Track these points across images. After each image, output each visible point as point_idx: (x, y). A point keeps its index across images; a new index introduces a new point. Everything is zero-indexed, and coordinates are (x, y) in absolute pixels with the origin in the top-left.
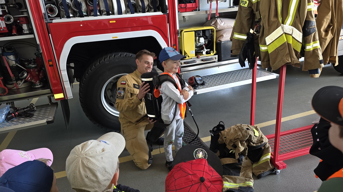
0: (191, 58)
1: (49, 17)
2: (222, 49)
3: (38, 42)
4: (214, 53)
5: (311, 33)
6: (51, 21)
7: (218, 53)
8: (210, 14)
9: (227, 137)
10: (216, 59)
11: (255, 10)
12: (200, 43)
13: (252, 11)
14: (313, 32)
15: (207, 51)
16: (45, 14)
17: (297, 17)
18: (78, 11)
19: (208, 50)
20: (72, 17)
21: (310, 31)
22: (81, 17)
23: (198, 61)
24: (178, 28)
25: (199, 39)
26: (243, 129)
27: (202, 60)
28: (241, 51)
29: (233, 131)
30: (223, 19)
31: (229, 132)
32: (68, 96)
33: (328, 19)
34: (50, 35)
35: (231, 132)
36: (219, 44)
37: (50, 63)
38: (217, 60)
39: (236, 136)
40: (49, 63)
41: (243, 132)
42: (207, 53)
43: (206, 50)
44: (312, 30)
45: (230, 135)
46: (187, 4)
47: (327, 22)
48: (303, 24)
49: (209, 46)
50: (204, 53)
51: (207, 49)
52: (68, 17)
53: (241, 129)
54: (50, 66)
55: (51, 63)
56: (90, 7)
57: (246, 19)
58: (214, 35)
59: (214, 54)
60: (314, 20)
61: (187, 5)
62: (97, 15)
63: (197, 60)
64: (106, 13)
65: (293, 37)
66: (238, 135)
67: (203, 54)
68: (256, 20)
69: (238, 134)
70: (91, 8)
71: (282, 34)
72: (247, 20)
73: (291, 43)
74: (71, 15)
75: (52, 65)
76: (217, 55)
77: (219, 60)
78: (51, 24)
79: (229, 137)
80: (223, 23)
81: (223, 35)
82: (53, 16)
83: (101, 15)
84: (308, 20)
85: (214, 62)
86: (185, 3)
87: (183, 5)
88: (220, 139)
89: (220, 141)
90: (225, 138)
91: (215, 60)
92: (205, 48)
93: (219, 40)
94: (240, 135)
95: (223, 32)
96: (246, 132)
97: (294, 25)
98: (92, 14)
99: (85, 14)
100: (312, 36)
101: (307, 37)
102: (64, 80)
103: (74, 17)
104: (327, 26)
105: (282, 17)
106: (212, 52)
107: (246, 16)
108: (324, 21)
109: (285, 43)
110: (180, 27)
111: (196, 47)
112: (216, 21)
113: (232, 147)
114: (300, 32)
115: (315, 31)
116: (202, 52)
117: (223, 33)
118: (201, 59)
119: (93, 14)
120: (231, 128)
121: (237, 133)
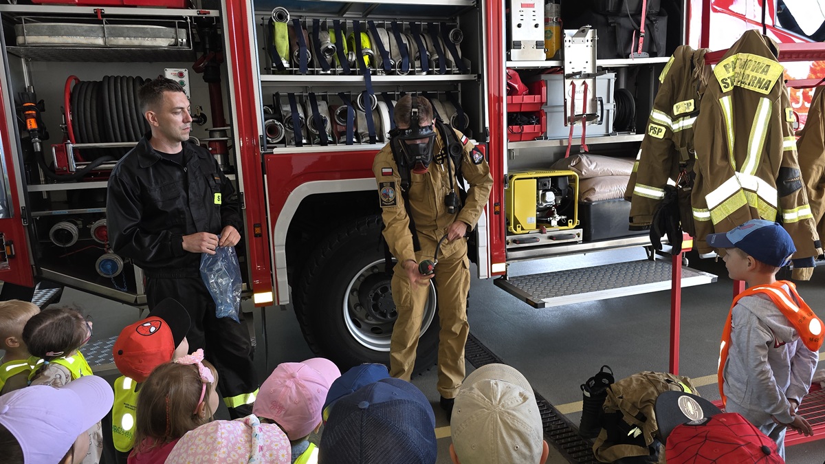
0: (527, 232)
1: (268, 142)
2: (592, 216)
3: (242, 189)
4: (576, 224)
5: (795, 191)
6: (269, 151)
7: (584, 224)
8: (570, 147)
9: (624, 397)
10: (579, 236)
11: (678, 144)
12: (547, 202)
13: (673, 146)
14: (798, 189)
15: (560, 220)
16: (262, 138)
17: (764, 161)
18: (318, 133)
19: (563, 217)
20: (305, 144)
21: (791, 186)
22: (322, 145)
23: (543, 240)
24: (505, 172)
25: (544, 195)
26: (659, 382)
27: (551, 238)
28: (654, 218)
29: (637, 385)
30: (592, 157)
31: (629, 386)
32: (280, 299)
33: (819, 165)
34: (265, 176)
35: (631, 387)
36: (585, 207)
37: (256, 229)
38: (581, 238)
39: (645, 396)
40: (254, 230)
41: (660, 387)
42: (560, 223)
43: (558, 218)
44: (794, 185)
45: (630, 393)
46: (525, 126)
47: (818, 172)
48: (777, 174)
49: (565, 208)
50: (554, 223)
51: (560, 215)
52: (299, 144)
53: (654, 382)
54: (256, 236)
55: (258, 230)
56: (338, 126)
57: (661, 161)
58: (575, 188)
59: (575, 226)
60: (797, 167)
61: (523, 128)
62: (351, 143)
63: (541, 237)
64: (368, 138)
65: (759, 196)
66: (648, 393)
67: (552, 224)
68: (680, 163)
69: (650, 392)
70: (339, 129)
71: (739, 191)
72: (664, 161)
73: (756, 207)
74: (304, 141)
75: (260, 235)
76: (582, 230)
77: (586, 239)
78: (271, 156)
79: (630, 397)
80: (594, 164)
81: (594, 189)
82: (274, 142)
83: (359, 142)
84: (785, 166)
85: (575, 243)
86: (520, 125)
87: (516, 128)
88: (609, 401)
89: (608, 407)
90: (621, 400)
91: (576, 239)
92: (556, 212)
93: (586, 199)
94: (653, 393)
95: (594, 183)
96: (667, 387)
97: (761, 173)
98: (343, 139)
99: (330, 139)
100: (795, 196)
101: (787, 197)
102: (278, 266)
103: (309, 143)
104: (818, 178)
105: (736, 159)
106: (570, 222)
107: (660, 155)
108: (813, 169)
109: (744, 207)
110: (509, 169)
111: (537, 211)
112: (580, 160)
113: (636, 420)
114: (773, 186)
115: (801, 187)
116: (550, 221)
117: (594, 185)
118: (549, 234)
119: (345, 140)
120: (631, 379)
121: (646, 388)
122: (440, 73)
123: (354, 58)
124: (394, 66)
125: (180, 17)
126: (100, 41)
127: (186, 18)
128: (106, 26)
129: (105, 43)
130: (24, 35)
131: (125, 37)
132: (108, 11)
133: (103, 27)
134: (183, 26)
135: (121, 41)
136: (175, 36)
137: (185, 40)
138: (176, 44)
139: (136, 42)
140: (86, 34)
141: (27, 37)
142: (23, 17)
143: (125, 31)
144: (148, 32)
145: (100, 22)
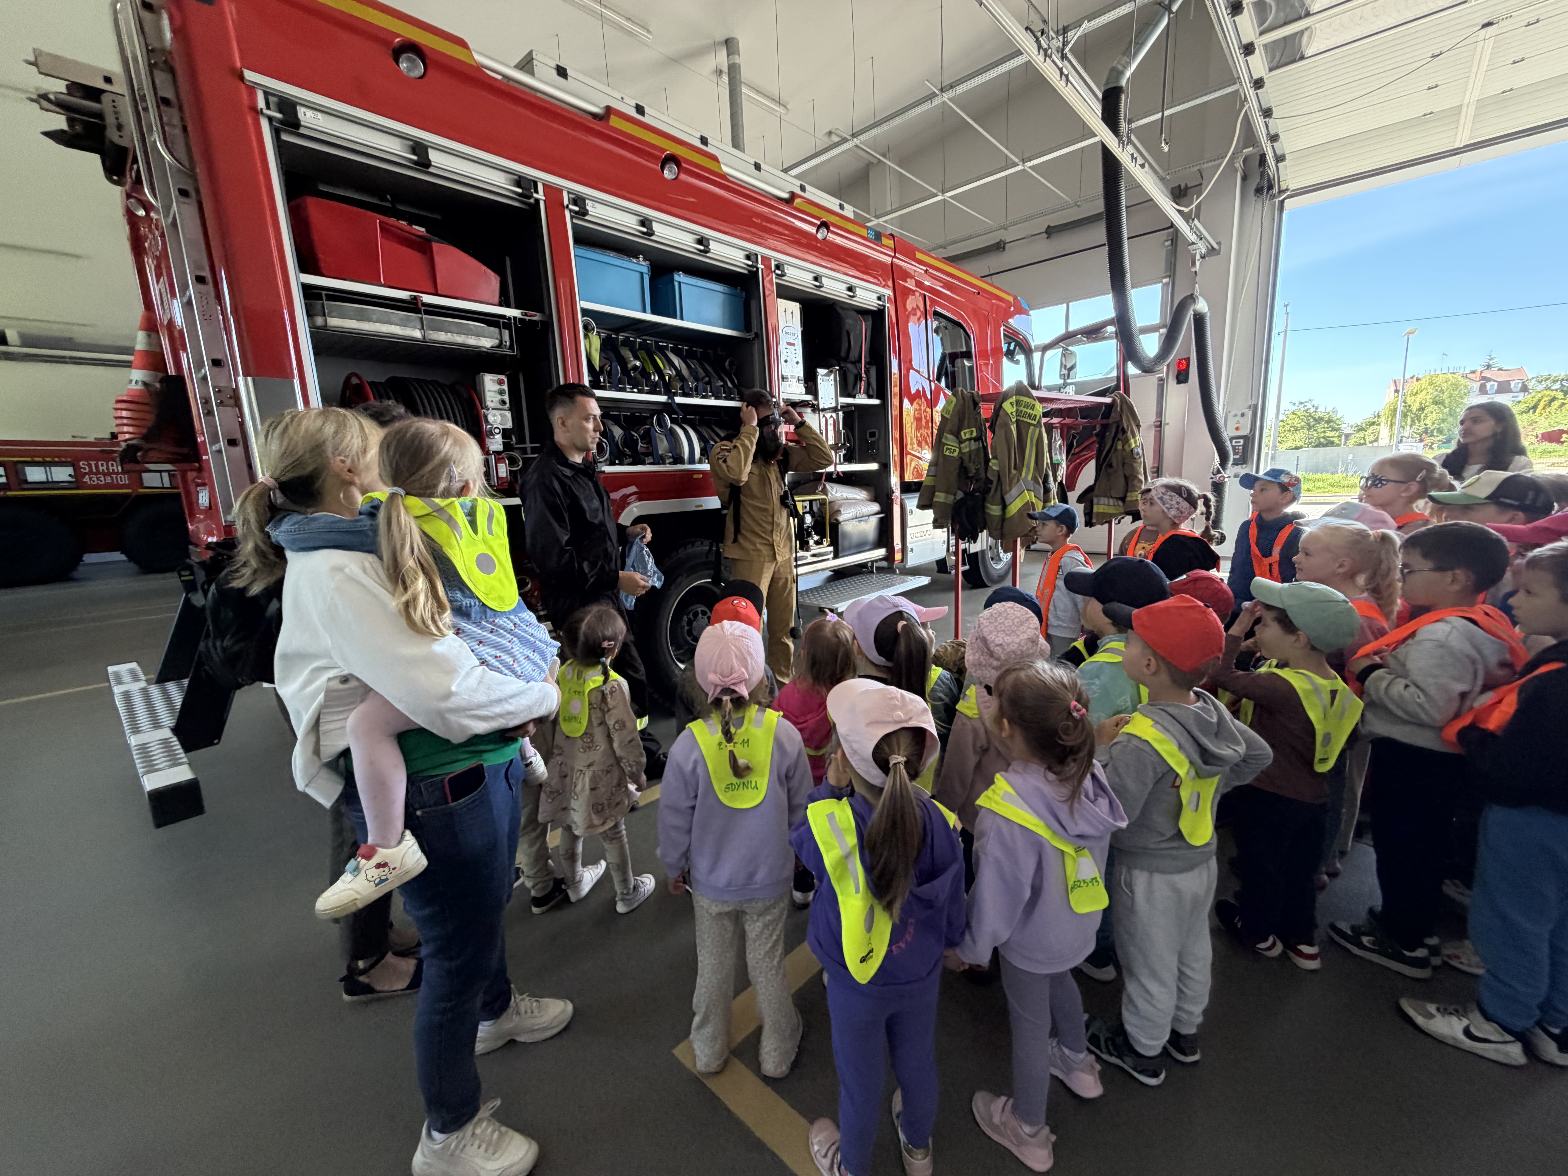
2: (840, 535)
4: (828, 543)
7: (834, 543)
10: (831, 554)
18: (629, 453)
20: (618, 464)
30: (832, 484)
36: (834, 527)
38: (833, 555)
42: (817, 542)
43: (815, 538)
49: (819, 529)
51: (817, 535)
57: (954, 474)
58: (825, 510)
62: (656, 463)
63: (808, 555)
64: (671, 460)
67: (811, 544)
68: (970, 475)
72: (956, 474)
74: (617, 461)
76: (833, 547)
77: (836, 556)
80: (834, 490)
81: (839, 511)
83: (664, 463)
85: (828, 560)
91: (829, 556)
92: (813, 533)
93: (834, 520)
95: (838, 506)
98: (649, 460)
106: (825, 541)
109: (1028, 501)
117: (838, 508)
118: (812, 552)
119: (652, 461)
122: (726, 398)
123: (657, 378)
124: (691, 389)
125: (503, 317)
126: (417, 334)
127: (510, 318)
128: (425, 316)
129: (424, 337)
130: (324, 315)
131: (446, 332)
132: (427, 299)
133: (421, 319)
134: (507, 326)
135: (442, 336)
136: (499, 337)
137: (508, 343)
138: (500, 345)
139: (460, 339)
140: (403, 324)
141: (329, 319)
142: (324, 293)
143: (447, 324)
144: (471, 330)
145: (418, 312)
